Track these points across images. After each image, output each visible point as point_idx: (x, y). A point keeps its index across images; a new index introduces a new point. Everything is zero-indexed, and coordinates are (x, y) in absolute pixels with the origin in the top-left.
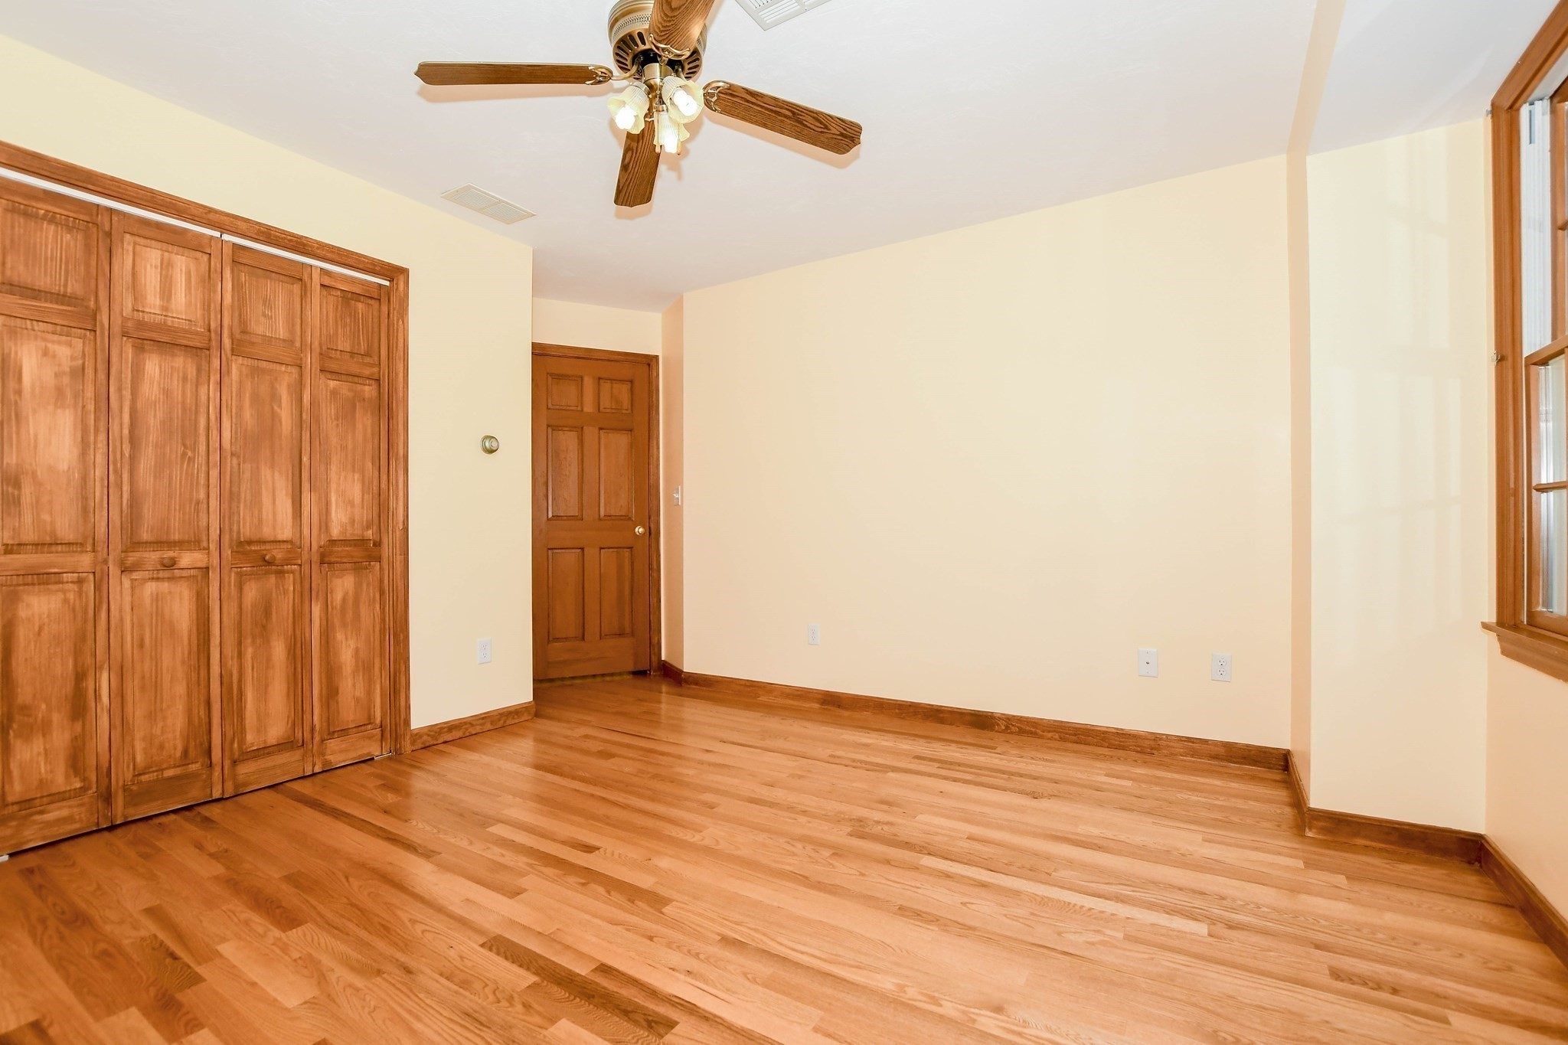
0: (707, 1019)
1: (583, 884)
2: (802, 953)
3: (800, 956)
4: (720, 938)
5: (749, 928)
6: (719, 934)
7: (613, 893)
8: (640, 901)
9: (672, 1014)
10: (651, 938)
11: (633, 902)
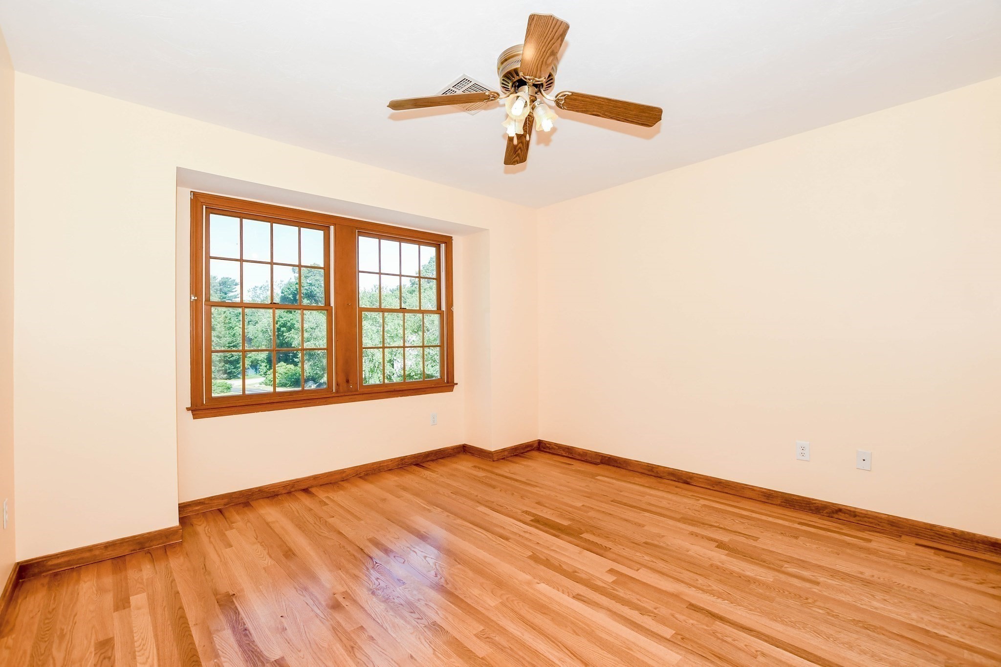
0: (520, 520)
1: (576, 572)
2: (480, 532)
3: (480, 531)
4: (509, 540)
5: (495, 542)
6: (509, 541)
7: (558, 565)
8: (543, 560)
9: (531, 523)
10: (538, 543)
11: (547, 559)
